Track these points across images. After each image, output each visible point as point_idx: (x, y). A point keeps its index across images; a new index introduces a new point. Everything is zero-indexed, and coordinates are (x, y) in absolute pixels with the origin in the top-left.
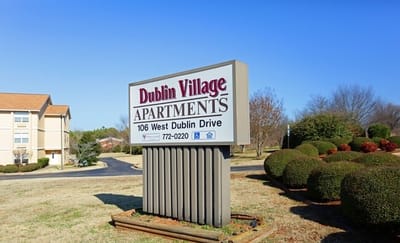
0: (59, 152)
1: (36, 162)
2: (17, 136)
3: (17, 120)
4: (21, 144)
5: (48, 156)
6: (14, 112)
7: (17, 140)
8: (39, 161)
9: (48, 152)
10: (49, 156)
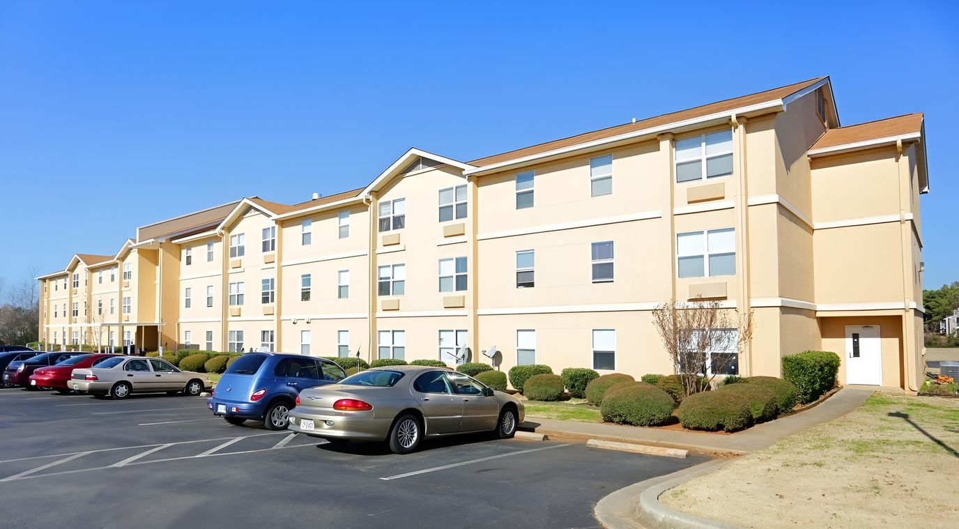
0: (890, 326)
1: (774, 370)
2: (687, 247)
3: (685, 173)
4: (707, 284)
5: (829, 345)
6: (676, 138)
7: (688, 265)
8: (792, 365)
9: (830, 326)
10: (840, 346)
